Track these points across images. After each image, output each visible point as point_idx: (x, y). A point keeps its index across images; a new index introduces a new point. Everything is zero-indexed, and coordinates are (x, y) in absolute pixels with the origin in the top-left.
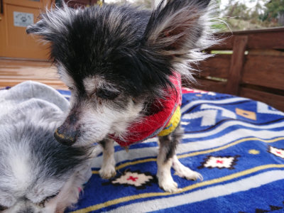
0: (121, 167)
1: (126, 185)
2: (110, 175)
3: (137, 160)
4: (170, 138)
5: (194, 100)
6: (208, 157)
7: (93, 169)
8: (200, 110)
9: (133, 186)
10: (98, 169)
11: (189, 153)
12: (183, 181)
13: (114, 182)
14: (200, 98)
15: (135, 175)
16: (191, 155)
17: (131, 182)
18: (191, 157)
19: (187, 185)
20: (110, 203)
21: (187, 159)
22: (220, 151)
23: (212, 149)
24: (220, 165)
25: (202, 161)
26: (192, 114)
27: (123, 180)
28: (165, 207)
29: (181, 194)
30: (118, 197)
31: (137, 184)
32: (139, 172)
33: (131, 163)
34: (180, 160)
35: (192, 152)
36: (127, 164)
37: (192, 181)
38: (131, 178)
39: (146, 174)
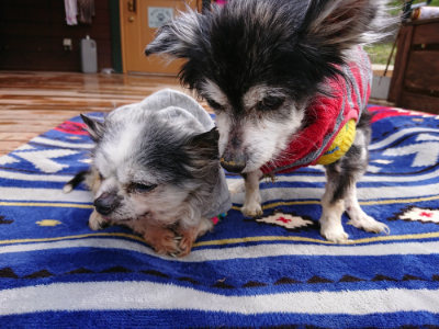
0: (270, 206)
1: (274, 225)
2: (254, 213)
3: (294, 200)
4: (339, 169)
5: (406, 126)
6: (410, 207)
7: (234, 205)
8: (414, 143)
9: (284, 227)
10: (241, 206)
11: (378, 200)
12: (357, 233)
13: (259, 220)
14: (418, 125)
15: (287, 217)
16: (381, 202)
17: (281, 223)
18: (381, 206)
19: (363, 237)
20: (250, 239)
21: (372, 207)
22: (433, 201)
23: (419, 198)
24: (425, 219)
25: (397, 211)
26: (399, 149)
27: (270, 220)
28: (322, 254)
29: (351, 245)
30: (261, 235)
31: (289, 226)
32: (294, 214)
33: (284, 203)
34: (362, 207)
35: (383, 199)
36: (279, 204)
37: (373, 233)
38: (282, 219)
39: (304, 218)
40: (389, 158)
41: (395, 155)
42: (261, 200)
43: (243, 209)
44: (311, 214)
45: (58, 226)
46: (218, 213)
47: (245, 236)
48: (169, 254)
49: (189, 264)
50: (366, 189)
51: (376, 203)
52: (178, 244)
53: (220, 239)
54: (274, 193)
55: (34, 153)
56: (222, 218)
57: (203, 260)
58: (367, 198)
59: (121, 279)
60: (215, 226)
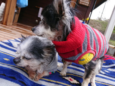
0: (69, 74)
1: (67, 80)
3: (76, 75)
9: (70, 82)
11: (102, 82)
13: (63, 77)
15: (72, 79)
16: (102, 83)
17: (70, 80)
18: (102, 84)
21: (99, 84)
27: (67, 78)
30: (62, 82)
31: (72, 82)
32: (75, 79)
33: (73, 75)
34: (96, 83)
35: (103, 83)
36: (72, 74)
38: (70, 79)
39: (77, 81)
40: (109, 71)
41: (111, 70)
42: (67, 71)
43: (60, 72)
44: (80, 81)
45: (8, 61)
46: (52, 71)
47: (57, 81)
48: (32, 79)
49: (36, 84)
50: (99, 78)
51: (101, 83)
52: (36, 77)
53: (49, 79)
54: (71, 71)
55: (14, 42)
56: (53, 73)
57: (41, 84)
58: (99, 81)
59: (11, 81)
60: (50, 75)
